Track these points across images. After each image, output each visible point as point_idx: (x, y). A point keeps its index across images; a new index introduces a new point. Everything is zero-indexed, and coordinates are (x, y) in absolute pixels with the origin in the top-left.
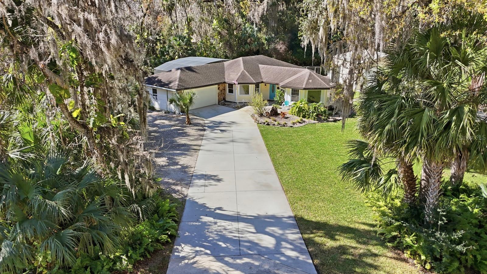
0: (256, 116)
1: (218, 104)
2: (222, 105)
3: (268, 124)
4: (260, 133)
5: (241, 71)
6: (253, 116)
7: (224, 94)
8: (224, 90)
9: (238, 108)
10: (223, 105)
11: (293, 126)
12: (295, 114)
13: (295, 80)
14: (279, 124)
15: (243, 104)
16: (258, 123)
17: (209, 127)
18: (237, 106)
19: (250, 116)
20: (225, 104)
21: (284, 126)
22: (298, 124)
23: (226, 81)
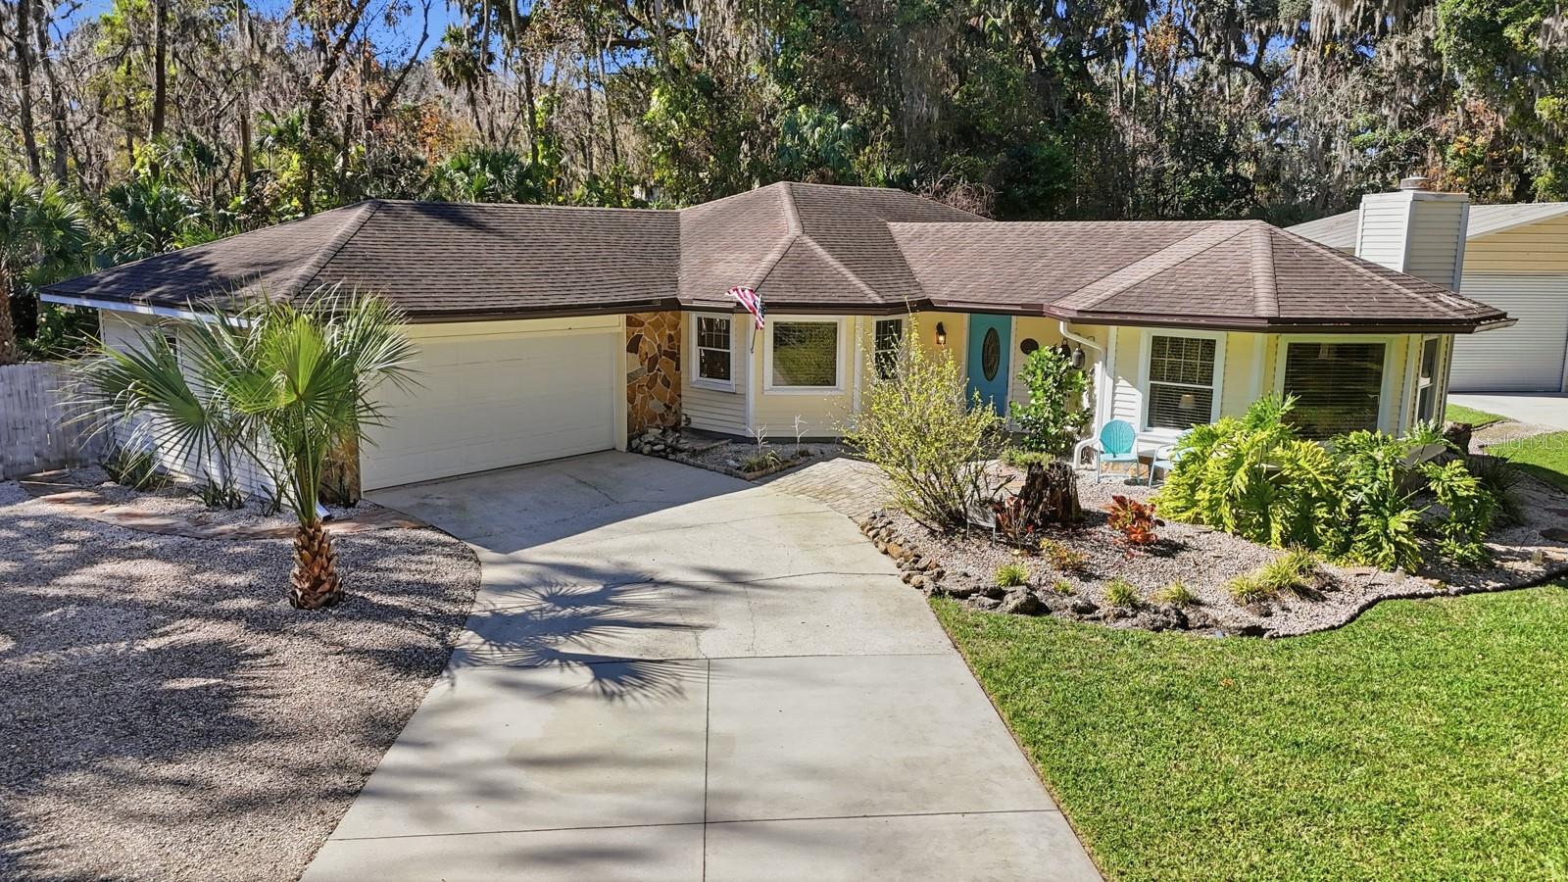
0: (907, 527)
1: (631, 449)
2: (653, 454)
3: (1034, 608)
4: (983, 710)
5: (784, 241)
6: (877, 530)
7: (673, 384)
8: (674, 356)
9: (761, 473)
10: (662, 455)
11: (1264, 622)
12: (1218, 522)
13: (1170, 274)
14: (1137, 608)
15: (798, 447)
16: (938, 593)
17: (497, 629)
18: (754, 460)
19: (853, 531)
20: (676, 450)
21: (1184, 624)
22: (1291, 600)
23: (684, 295)
